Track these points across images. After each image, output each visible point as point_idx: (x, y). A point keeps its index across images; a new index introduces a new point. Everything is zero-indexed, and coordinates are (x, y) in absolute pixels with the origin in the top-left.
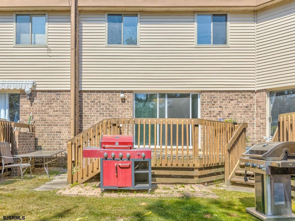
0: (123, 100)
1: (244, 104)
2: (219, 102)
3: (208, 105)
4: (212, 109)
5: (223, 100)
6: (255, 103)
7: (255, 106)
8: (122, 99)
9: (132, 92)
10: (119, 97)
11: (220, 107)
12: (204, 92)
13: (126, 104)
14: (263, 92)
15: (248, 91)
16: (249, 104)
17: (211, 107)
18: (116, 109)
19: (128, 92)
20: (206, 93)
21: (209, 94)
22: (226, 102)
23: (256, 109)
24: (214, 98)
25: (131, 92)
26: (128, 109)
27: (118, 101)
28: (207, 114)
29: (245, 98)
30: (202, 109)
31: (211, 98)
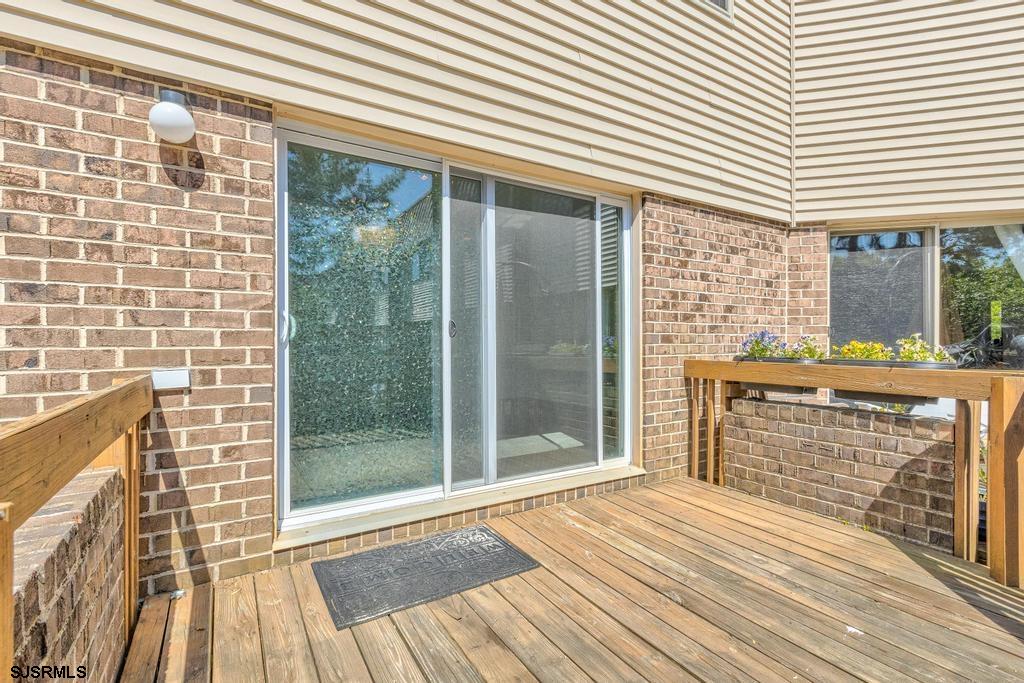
0: (185, 167)
1: (763, 271)
2: (698, 258)
3: (667, 263)
4: (679, 285)
5: (712, 247)
6: (787, 272)
7: (787, 280)
8: (169, 154)
9: (269, 118)
10: (139, 131)
11: (704, 277)
12: (653, 201)
13: (217, 204)
14: (815, 230)
15: (773, 223)
16: (772, 271)
17: (677, 277)
18: (110, 235)
19: (227, 109)
20: (661, 208)
21: (670, 211)
22: (720, 258)
23: (791, 293)
24: (687, 233)
25: (259, 110)
26: (230, 246)
27: (133, 167)
28: (665, 306)
29: (765, 247)
30: (648, 281)
31: (677, 232)
